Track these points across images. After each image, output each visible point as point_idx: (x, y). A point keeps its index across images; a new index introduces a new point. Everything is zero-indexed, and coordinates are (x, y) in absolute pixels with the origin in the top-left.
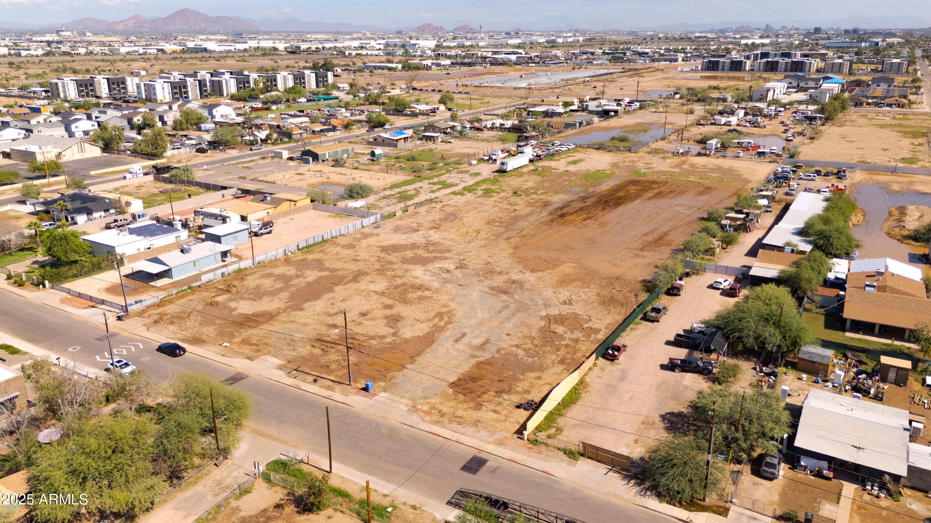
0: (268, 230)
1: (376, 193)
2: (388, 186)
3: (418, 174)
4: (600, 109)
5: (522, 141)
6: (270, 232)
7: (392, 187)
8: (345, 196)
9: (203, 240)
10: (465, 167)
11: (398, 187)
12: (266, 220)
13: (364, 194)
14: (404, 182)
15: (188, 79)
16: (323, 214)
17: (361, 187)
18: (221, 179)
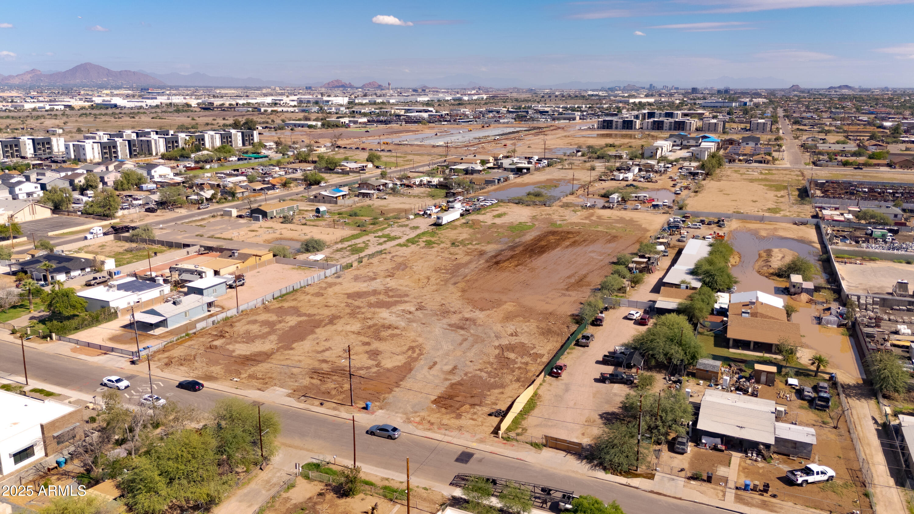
0: (241, 283)
1: (329, 247)
2: (338, 240)
3: (364, 228)
4: (513, 167)
5: (450, 197)
6: (242, 285)
7: (342, 241)
8: (302, 250)
9: (186, 294)
10: (403, 221)
11: (348, 241)
12: (237, 274)
13: (319, 248)
14: (352, 236)
15: (116, 139)
16: (286, 266)
17: (316, 241)
18: (180, 237)
